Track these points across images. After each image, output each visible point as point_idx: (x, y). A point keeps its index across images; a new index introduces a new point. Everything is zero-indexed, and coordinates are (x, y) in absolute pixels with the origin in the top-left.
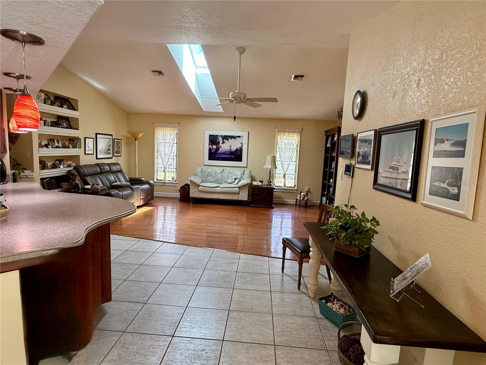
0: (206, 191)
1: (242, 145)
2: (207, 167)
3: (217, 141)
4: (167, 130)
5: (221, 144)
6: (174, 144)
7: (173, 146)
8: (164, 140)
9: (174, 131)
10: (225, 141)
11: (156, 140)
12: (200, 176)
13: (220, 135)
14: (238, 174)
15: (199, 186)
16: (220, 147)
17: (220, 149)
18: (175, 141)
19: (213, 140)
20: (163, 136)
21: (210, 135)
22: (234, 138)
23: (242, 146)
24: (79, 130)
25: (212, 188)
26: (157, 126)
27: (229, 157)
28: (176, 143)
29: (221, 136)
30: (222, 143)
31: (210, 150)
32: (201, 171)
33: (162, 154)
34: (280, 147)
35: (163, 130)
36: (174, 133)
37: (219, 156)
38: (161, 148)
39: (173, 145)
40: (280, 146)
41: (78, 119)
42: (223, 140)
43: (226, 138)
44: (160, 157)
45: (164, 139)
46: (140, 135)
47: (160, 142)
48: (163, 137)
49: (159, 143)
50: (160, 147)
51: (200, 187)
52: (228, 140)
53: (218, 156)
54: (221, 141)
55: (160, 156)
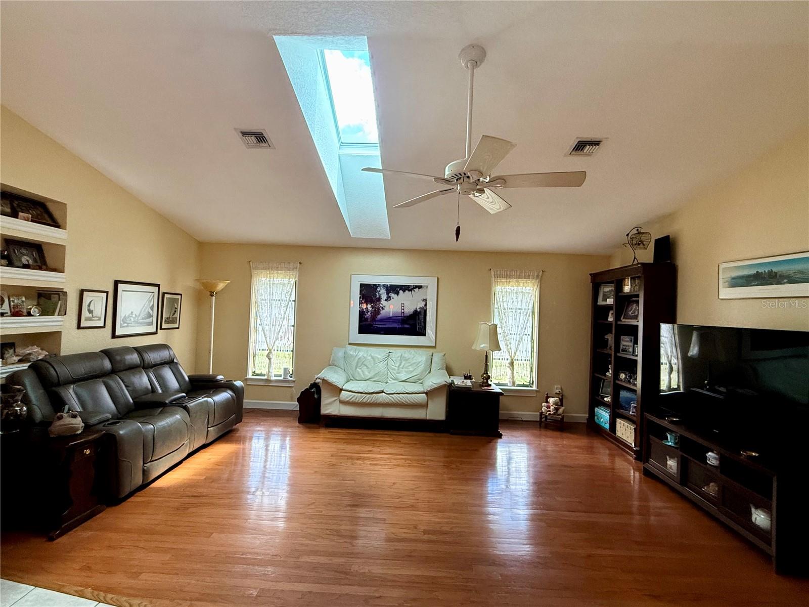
0: (356, 401)
1: (426, 303)
2: (355, 347)
3: (375, 297)
4: (276, 275)
5: (383, 302)
6: (290, 303)
7: (288, 305)
8: (270, 296)
9: (290, 277)
10: (392, 295)
11: (254, 294)
12: (343, 368)
13: (382, 284)
14: (419, 362)
15: (341, 390)
16: (382, 308)
17: (382, 312)
18: (292, 296)
19: (368, 293)
20: (268, 286)
21: (362, 285)
22: (409, 291)
23: (426, 305)
24: (63, 272)
25: (368, 396)
26: (256, 268)
27: (400, 326)
28: (295, 301)
29: (384, 286)
30: (386, 300)
31: (362, 314)
32: (344, 357)
33: (265, 322)
34: (502, 306)
35: (268, 275)
36: (291, 280)
37: (380, 326)
38: (264, 312)
39: (288, 303)
40: (502, 304)
41: (63, 247)
42: (388, 294)
43: (393, 289)
44: (260, 328)
45: (270, 293)
46: (221, 286)
47: (263, 300)
48: (268, 288)
49: (259, 300)
50: (262, 309)
51: (343, 392)
52: (397, 293)
53: (378, 326)
54: (384, 296)
55: (260, 326)
